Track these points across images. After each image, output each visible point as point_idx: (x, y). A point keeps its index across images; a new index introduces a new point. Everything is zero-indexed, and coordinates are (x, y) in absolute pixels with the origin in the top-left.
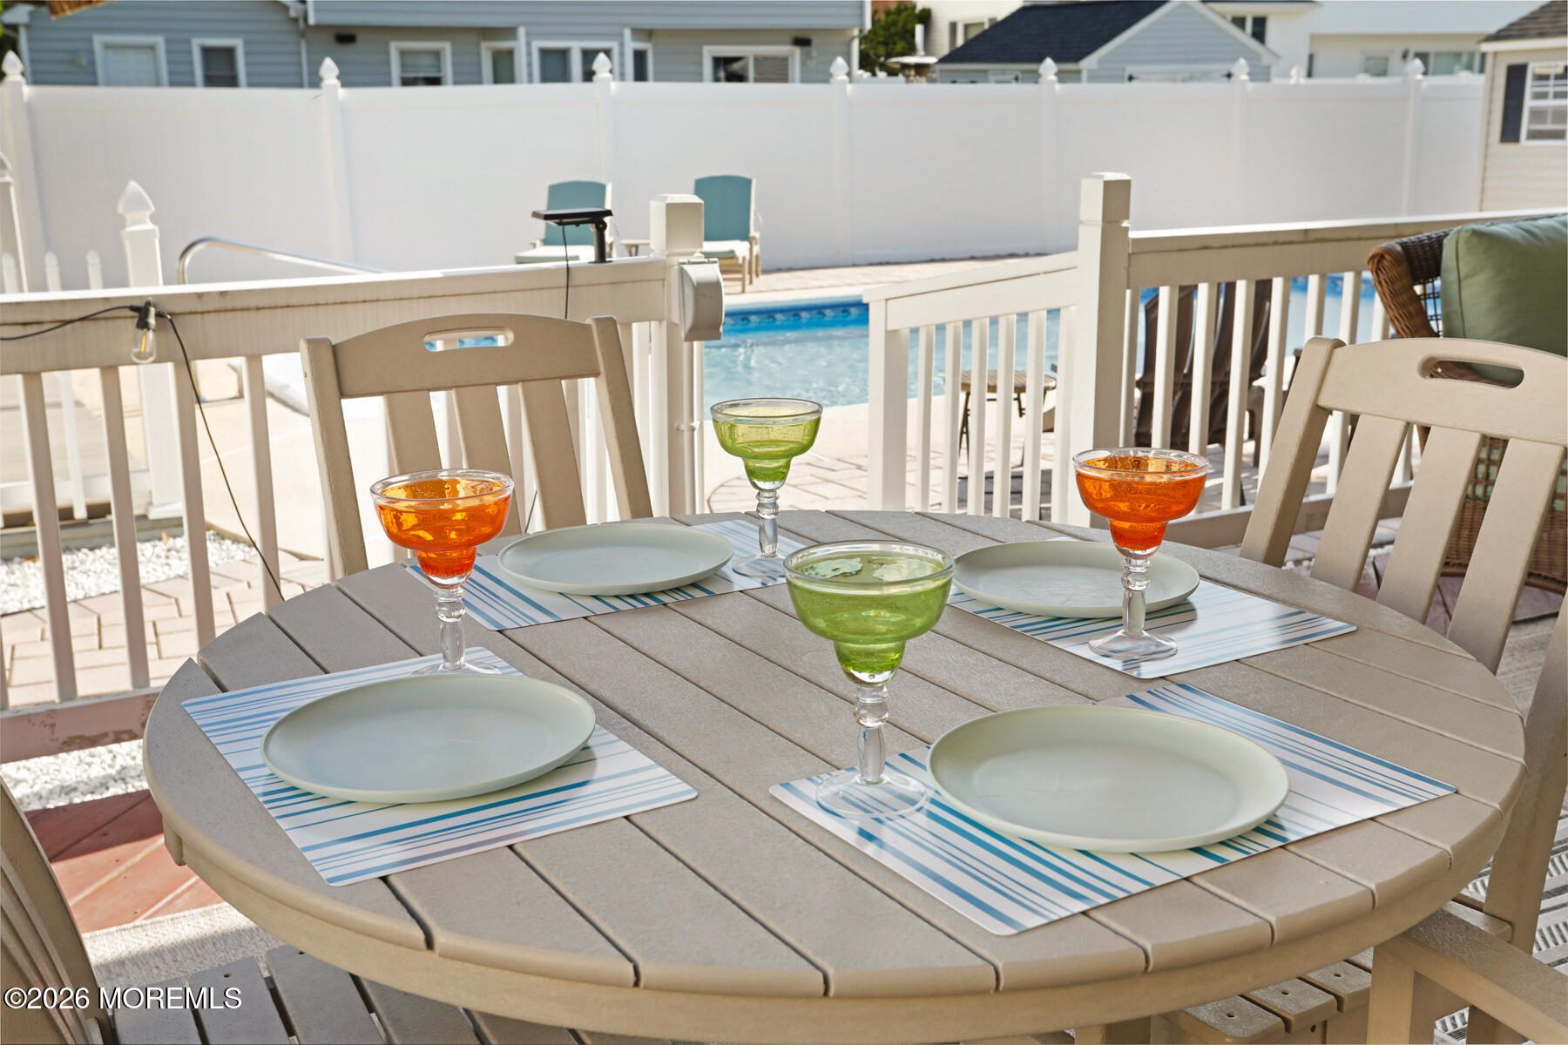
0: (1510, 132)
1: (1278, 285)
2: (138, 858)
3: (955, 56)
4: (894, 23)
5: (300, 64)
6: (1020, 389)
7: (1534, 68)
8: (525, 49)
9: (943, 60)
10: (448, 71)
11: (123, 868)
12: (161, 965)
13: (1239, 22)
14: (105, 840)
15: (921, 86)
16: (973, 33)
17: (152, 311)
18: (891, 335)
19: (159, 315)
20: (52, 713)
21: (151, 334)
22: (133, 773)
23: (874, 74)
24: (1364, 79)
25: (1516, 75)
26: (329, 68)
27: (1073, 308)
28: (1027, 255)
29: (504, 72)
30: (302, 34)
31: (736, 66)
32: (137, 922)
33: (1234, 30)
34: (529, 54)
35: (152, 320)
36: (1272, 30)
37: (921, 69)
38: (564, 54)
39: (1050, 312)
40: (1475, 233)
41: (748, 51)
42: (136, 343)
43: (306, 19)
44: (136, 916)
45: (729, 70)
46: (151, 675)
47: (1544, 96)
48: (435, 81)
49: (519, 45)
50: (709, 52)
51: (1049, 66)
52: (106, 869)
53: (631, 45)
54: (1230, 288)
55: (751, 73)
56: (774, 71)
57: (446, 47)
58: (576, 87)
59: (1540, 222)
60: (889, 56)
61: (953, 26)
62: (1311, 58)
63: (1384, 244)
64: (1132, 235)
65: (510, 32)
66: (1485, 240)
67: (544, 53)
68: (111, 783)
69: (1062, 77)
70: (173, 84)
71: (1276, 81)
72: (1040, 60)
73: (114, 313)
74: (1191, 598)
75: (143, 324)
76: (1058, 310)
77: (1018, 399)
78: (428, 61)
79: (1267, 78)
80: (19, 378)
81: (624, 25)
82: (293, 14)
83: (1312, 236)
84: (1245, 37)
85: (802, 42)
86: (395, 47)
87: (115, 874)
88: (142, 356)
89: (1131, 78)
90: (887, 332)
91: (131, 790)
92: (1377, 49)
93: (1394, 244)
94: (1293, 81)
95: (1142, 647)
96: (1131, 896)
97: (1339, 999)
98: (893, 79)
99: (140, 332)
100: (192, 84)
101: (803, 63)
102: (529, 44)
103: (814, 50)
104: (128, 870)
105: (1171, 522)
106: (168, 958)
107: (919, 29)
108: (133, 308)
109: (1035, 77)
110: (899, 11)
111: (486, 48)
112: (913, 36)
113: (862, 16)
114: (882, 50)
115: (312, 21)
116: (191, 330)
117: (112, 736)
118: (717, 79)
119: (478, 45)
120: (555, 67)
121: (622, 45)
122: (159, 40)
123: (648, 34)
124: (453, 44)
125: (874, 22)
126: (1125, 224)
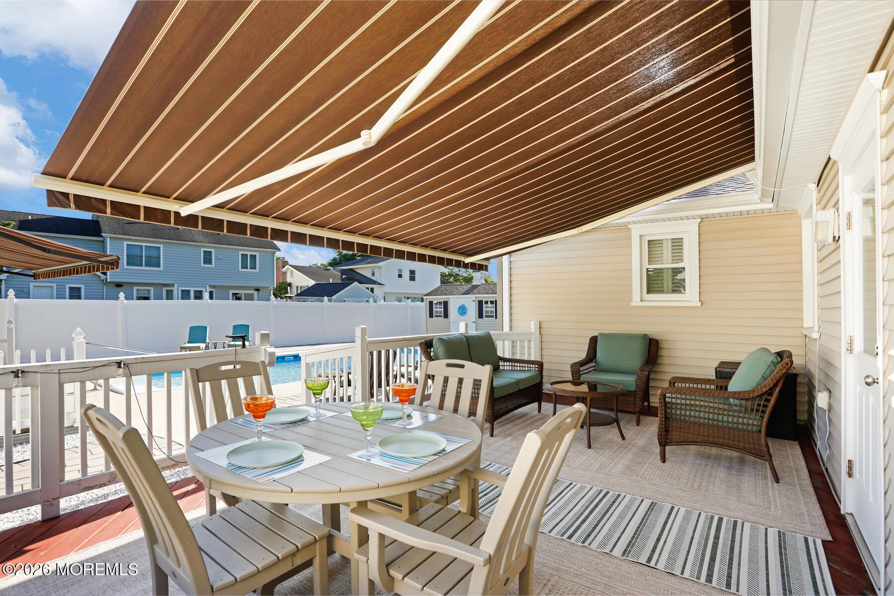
0: (431, 316)
1: (398, 350)
2: (112, 520)
3: (298, 295)
4: (282, 286)
5: (103, 292)
6: (334, 377)
7: (435, 302)
8: (177, 291)
9: (295, 296)
10: (152, 295)
11: (107, 523)
12: (130, 546)
13: (368, 288)
14: (98, 517)
15: (290, 302)
16: (303, 290)
17: (122, 363)
18: (307, 364)
19: (124, 364)
20: (80, 480)
21: (122, 370)
22: (87, 502)
23: (277, 299)
24: (397, 303)
25: (431, 303)
26: (122, 295)
27: (355, 357)
28: (322, 344)
29: (170, 296)
30: (105, 284)
31: (238, 296)
32: (119, 536)
33: (367, 290)
34: (178, 291)
35: (122, 366)
36: (375, 290)
37: (290, 297)
38: (188, 291)
39: (348, 357)
40: (439, 338)
41: (242, 292)
42: (117, 372)
43: (106, 280)
44: (117, 535)
45: (237, 297)
46: (88, 472)
47: (437, 308)
48: (147, 298)
49: (175, 289)
50: (231, 292)
51: (326, 298)
52: (102, 524)
53: (209, 290)
54: (389, 351)
55: (243, 298)
56: (250, 298)
57: (152, 289)
58: (192, 301)
59: (451, 336)
60: (281, 294)
61: (297, 287)
62: (384, 297)
63: (422, 341)
64: (368, 339)
65: (172, 285)
66: (441, 340)
67: (182, 291)
68: (79, 506)
69: (330, 301)
70: (57, 298)
71: (378, 303)
72: (324, 297)
73: (111, 364)
74: (411, 414)
75: (119, 367)
76: (351, 357)
77: (334, 379)
78: (146, 292)
79: (376, 302)
80: (79, 383)
81: (207, 284)
82: (102, 278)
83: (405, 339)
84: (369, 292)
85: (257, 290)
86: (135, 288)
87: (105, 525)
88: (119, 375)
89: (344, 301)
90: (306, 364)
91: (87, 506)
92: (399, 296)
93: (423, 341)
94: (382, 303)
95: (406, 423)
96: (430, 462)
97: (450, 490)
98: (282, 300)
99: (118, 369)
100: (65, 298)
101: (258, 295)
102: (178, 289)
103: (261, 292)
104: (109, 523)
105: (411, 397)
106: (132, 544)
107: (289, 288)
108: (116, 363)
109: (322, 301)
110: (283, 283)
111: (164, 290)
112: (287, 289)
113: (274, 284)
114: (279, 293)
115: (108, 281)
116: (133, 368)
117: (98, 486)
118: (233, 299)
119: (162, 288)
120: (185, 295)
121: (206, 289)
122: (55, 285)
123: (214, 287)
124: (154, 288)
125: (276, 286)
126: (366, 337)
